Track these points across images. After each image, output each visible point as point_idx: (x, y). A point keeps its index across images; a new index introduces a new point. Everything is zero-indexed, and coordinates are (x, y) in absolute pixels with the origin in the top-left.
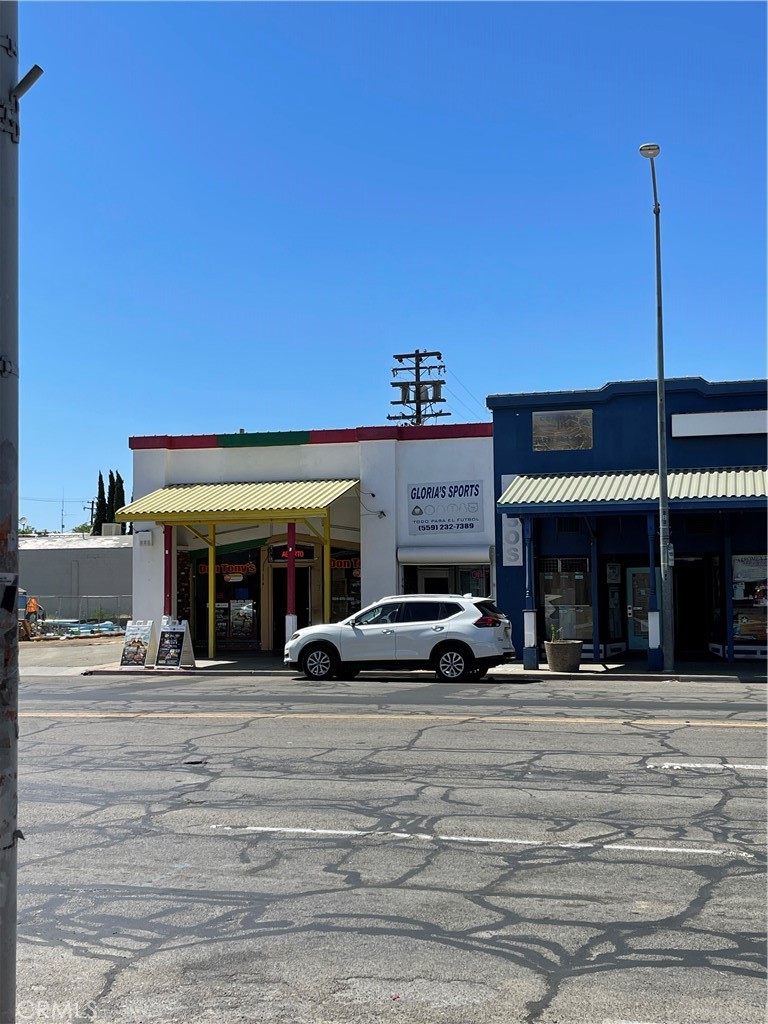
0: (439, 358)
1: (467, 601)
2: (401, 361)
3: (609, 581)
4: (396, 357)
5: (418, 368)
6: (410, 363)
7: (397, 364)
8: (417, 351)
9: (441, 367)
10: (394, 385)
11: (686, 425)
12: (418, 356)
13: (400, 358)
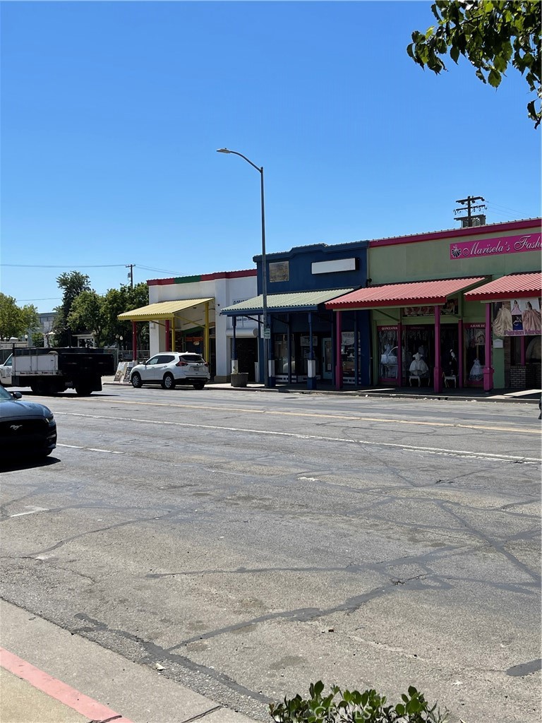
0: (483, 200)
1: (177, 355)
2: (463, 204)
3: (302, 345)
4: (459, 202)
5: (469, 208)
6: (465, 206)
7: (460, 206)
8: (469, 197)
9: (482, 206)
10: (458, 219)
11: (318, 268)
12: (469, 200)
13: (462, 202)
